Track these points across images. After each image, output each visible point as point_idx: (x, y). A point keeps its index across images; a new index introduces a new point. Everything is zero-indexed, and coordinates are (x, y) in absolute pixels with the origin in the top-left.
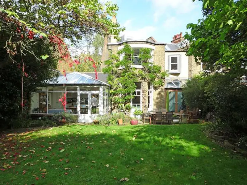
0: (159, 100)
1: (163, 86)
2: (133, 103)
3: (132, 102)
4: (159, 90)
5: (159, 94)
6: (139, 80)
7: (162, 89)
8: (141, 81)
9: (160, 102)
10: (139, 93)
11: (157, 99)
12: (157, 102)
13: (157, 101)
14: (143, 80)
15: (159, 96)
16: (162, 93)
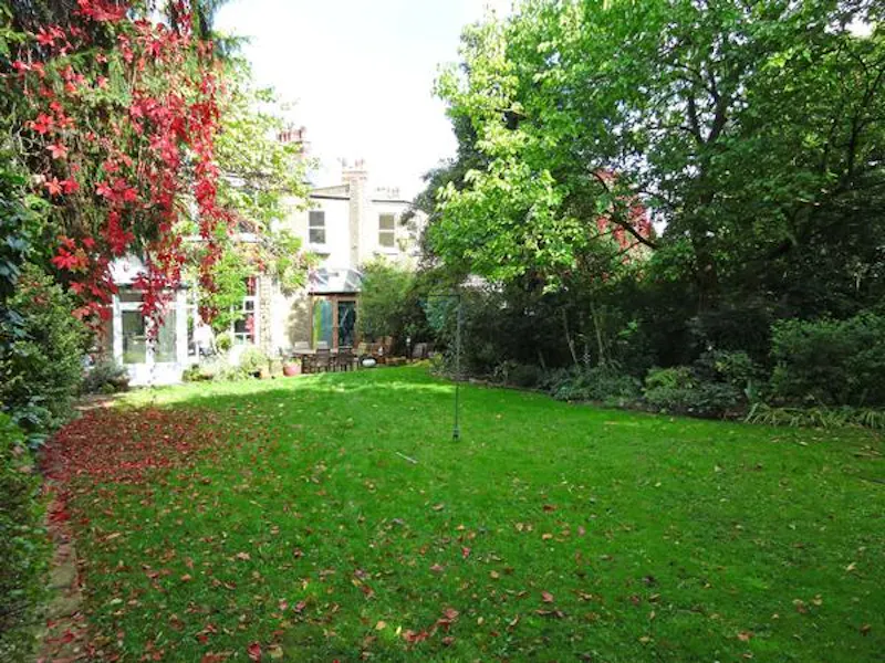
0: (295, 321)
1: (304, 287)
2: (236, 331)
3: (233, 329)
4: (295, 297)
5: (296, 305)
6: (251, 270)
7: (301, 294)
8: (257, 274)
9: (297, 326)
10: (250, 305)
11: (291, 318)
12: (291, 327)
13: (291, 324)
14: (262, 273)
15: (294, 312)
16: (303, 305)
